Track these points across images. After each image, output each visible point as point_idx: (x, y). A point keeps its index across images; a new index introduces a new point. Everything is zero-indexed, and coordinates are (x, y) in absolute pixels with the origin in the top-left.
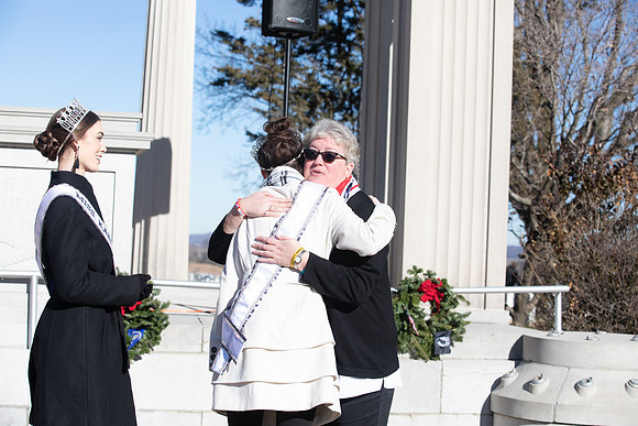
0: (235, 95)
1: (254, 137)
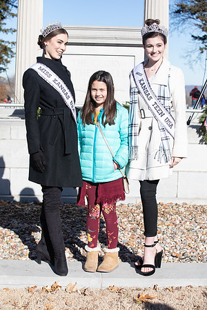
0: (185, 18)
1: (196, 38)
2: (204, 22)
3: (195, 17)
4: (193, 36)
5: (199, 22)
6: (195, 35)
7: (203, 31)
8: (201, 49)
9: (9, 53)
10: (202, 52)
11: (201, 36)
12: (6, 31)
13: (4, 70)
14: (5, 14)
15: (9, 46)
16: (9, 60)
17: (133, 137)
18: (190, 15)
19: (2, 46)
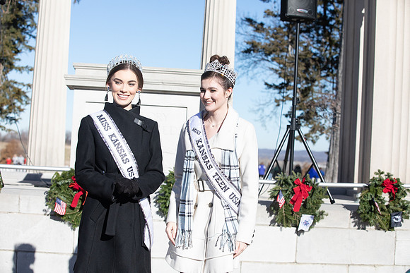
0: (257, 59)
1: (270, 86)
2: (282, 66)
3: (269, 58)
5: (275, 65)
6: (270, 83)
7: (280, 77)
8: (277, 101)
9: (23, 98)
10: (278, 105)
11: (277, 84)
12: (20, 69)
13: (16, 120)
14: (20, 47)
15: (24, 89)
16: (22, 107)
17: (186, 218)
18: (264, 57)
19: (14, 88)
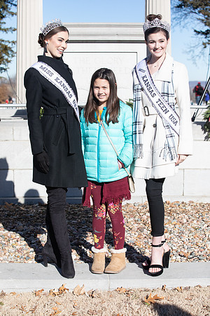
0: (187, 12)
1: (198, 33)
2: (206, 16)
3: (197, 11)
4: (195, 31)
5: (201, 16)
6: (198, 30)
7: (206, 25)
8: (204, 44)
9: (10, 53)
10: (205, 47)
11: (204, 31)
12: (5, 30)
13: (5, 70)
14: (5, 13)
15: (10, 45)
16: (9, 59)
17: (138, 135)
18: (192, 10)
19: (2, 45)
